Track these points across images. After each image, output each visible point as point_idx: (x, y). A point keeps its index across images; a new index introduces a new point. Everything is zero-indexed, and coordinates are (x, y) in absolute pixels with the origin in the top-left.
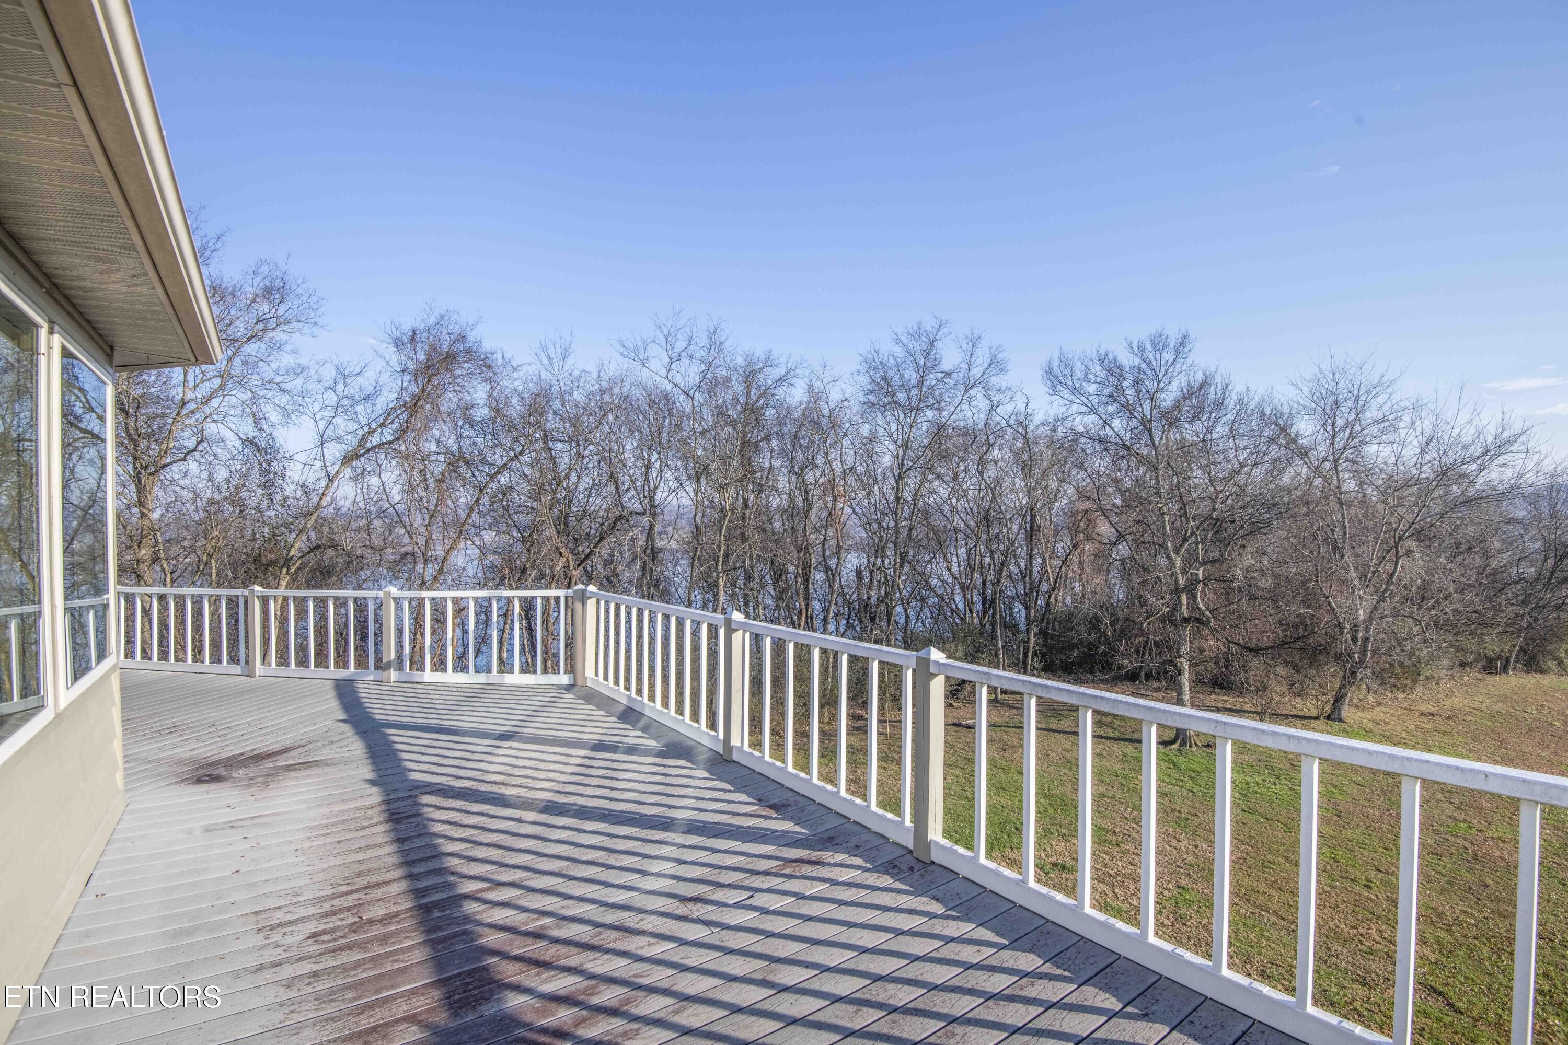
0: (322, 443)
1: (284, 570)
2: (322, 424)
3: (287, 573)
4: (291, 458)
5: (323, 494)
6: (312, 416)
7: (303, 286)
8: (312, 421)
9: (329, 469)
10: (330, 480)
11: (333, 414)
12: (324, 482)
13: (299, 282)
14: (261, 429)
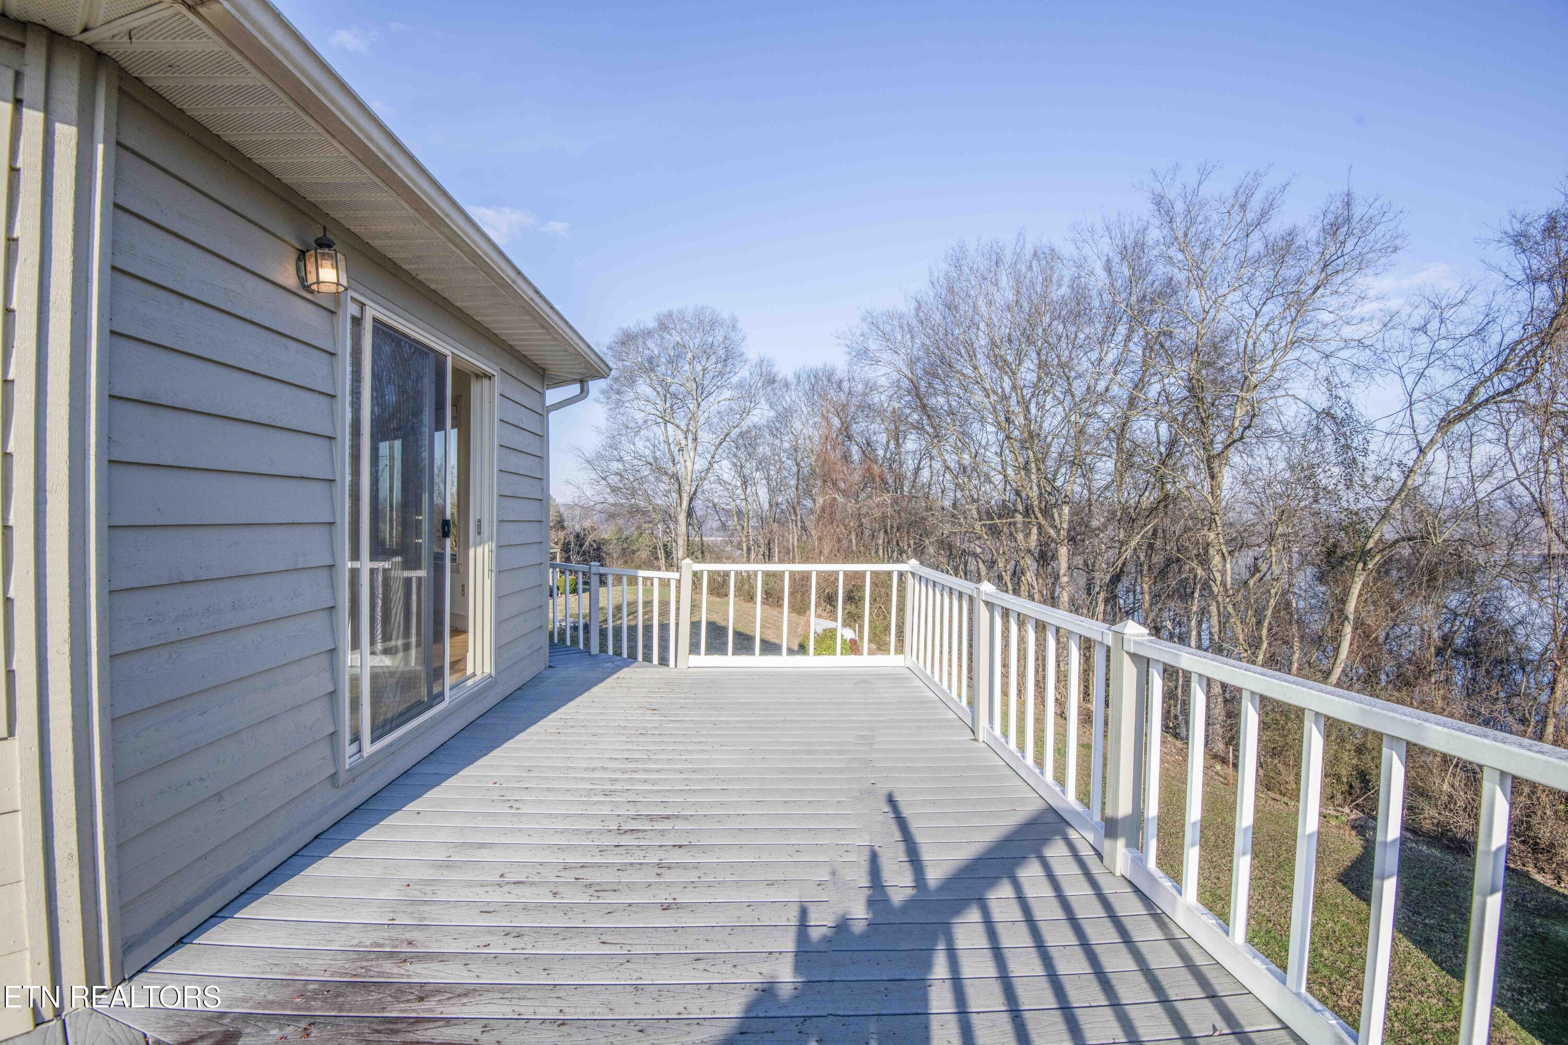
0: (1411, 404)
1: (1360, 566)
2: (1410, 381)
3: (1363, 569)
4: (1370, 427)
5: (1411, 471)
6: (1396, 370)
7: (1377, 204)
8: (1397, 378)
9: (1420, 437)
10: (1421, 451)
11: (1424, 364)
12: (1414, 454)
13: (1371, 200)
14: (1336, 397)
